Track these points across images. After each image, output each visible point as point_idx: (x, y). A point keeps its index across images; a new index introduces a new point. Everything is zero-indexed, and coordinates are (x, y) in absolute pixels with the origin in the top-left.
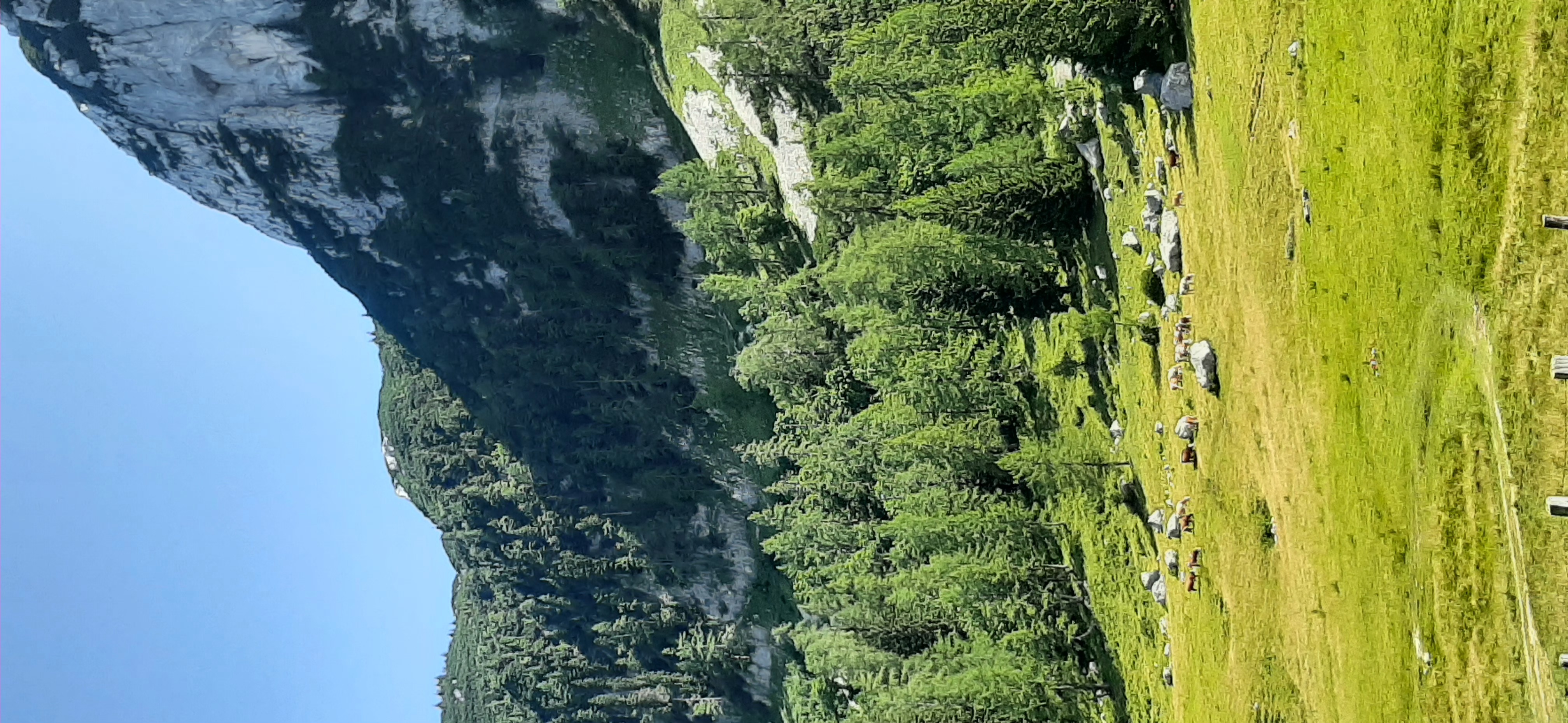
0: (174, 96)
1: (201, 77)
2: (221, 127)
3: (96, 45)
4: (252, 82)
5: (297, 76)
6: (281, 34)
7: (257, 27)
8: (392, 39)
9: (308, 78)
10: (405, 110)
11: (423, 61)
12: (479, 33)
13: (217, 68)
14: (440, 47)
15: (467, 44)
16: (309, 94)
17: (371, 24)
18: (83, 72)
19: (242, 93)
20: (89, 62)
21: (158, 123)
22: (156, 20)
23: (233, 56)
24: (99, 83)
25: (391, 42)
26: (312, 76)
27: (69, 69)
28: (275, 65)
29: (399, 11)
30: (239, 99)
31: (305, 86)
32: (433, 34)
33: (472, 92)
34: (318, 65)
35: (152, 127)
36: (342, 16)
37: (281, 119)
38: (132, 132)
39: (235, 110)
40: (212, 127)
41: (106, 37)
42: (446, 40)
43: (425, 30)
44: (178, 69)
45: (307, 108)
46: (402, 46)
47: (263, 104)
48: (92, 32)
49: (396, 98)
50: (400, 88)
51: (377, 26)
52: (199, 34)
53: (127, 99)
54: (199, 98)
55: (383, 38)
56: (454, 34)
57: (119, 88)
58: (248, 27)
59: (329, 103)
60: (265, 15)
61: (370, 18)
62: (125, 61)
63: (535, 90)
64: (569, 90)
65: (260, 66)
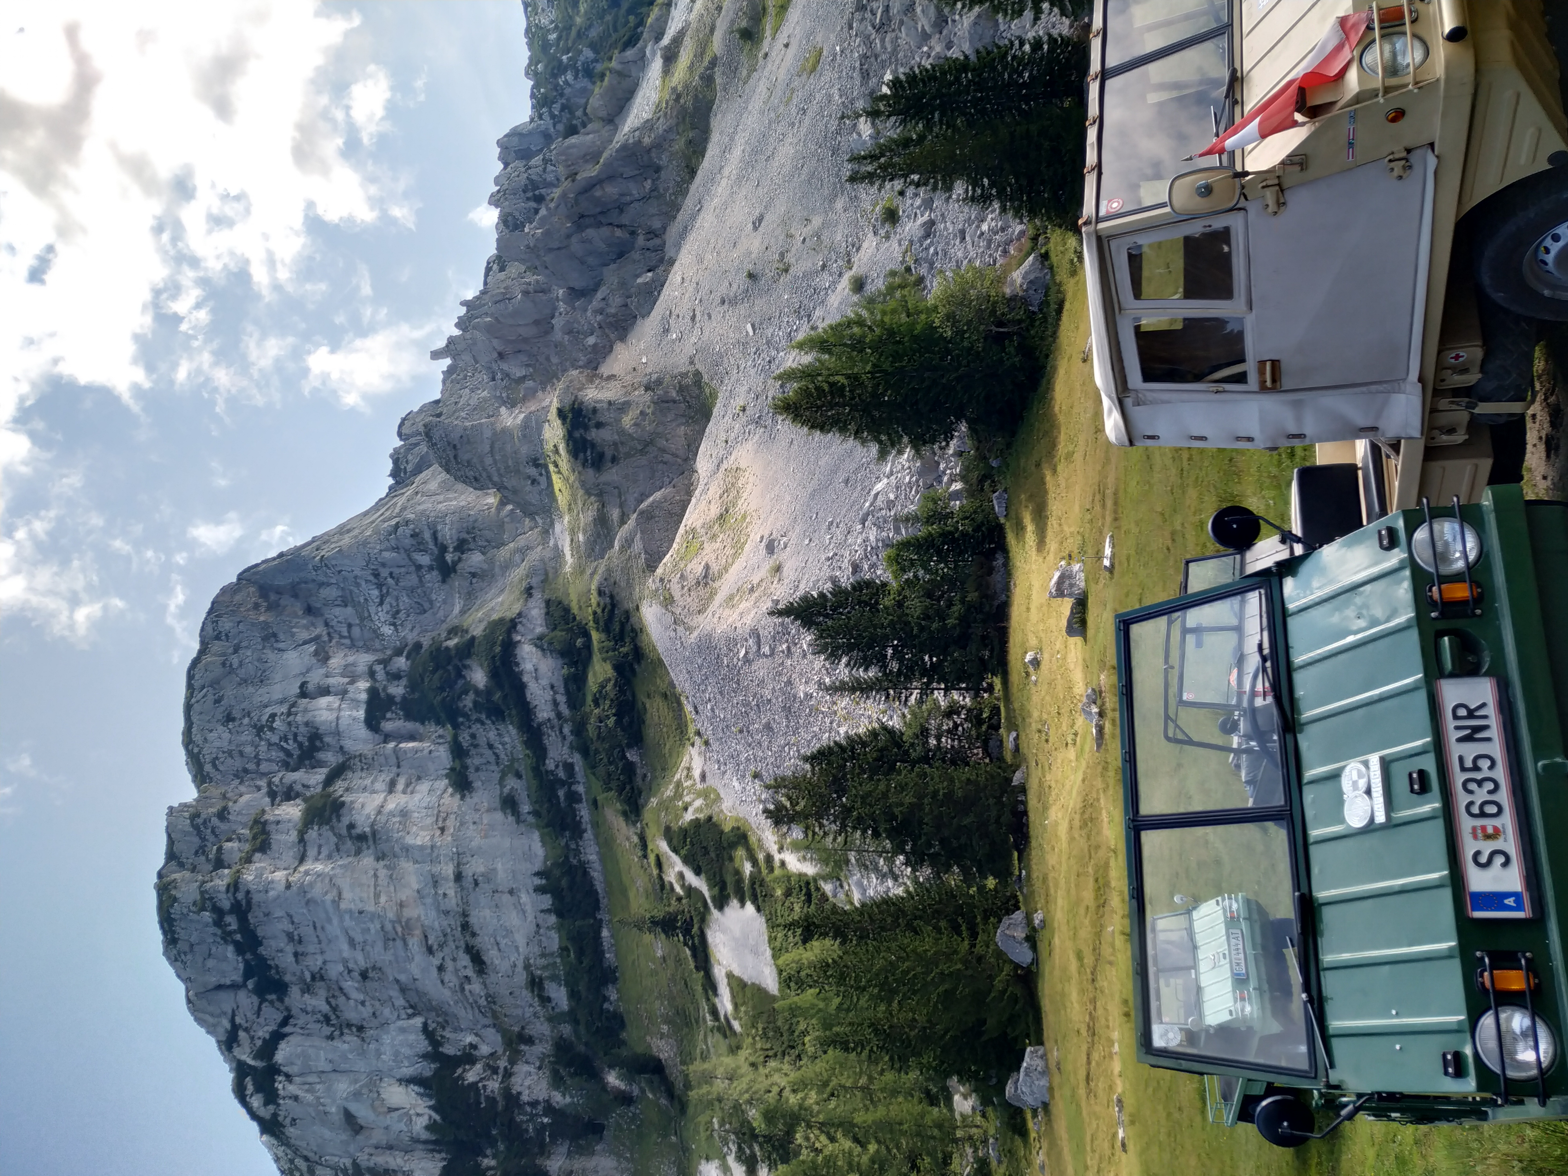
0: (327, 1134)
1: (349, 1117)
2: (355, 1164)
3: (280, 1084)
4: (387, 1128)
5: (420, 1124)
6: (416, 1088)
7: (400, 1081)
8: (494, 1099)
9: (428, 1128)
10: (493, 1163)
11: (512, 1120)
12: (559, 1099)
13: (362, 1112)
14: (528, 1109)
15: (549, 1109)
16: (426, 1142)
17: (480, 1085)
18: (266, 1104)
19: (378, 1136)
20: (271, 1097)
21: (311, 1155)
22: (329, 1067)
23: (377, 1103)
24: (275, 1115)
25: (492, 1100)
26: (431, 1127)
27: (256, 1102)
28: (407, 1114)
29: (504, 1077)
30: (374, 1141)
31: (425, 1135)
32: (525, 1098)
33: (543, 1150)
34: (437, 1117)
35: (306, 1159)
36: (461, 1077)
37: (399, 1161)
38: (292, 1161)
39: (367, 1150)
40: (348, 1162)
41: (289, 1077)
42: (534, 1104)
43: (519, 1093)
44: (334, 1110)
45: (421, 1154)
46: (500, 1107)
47: (390, 1147)
48: (278, 1072)
49: (489, 1152)
50: (493, 1143)
51: (484, 1087)
52: (356, 1081)
53: (291, 1131)
54: (344, 1137)
55: (487, 1097)
56: (541, 1099)
57: (288, 1121)
58: (393, 1081)
59: (439, 1152)
60: (408, 1071)
61: (481, 1080)
62: (296, 1098)
63: (593, 1153)
64: (619, 1156)
65: (395, 1114)
